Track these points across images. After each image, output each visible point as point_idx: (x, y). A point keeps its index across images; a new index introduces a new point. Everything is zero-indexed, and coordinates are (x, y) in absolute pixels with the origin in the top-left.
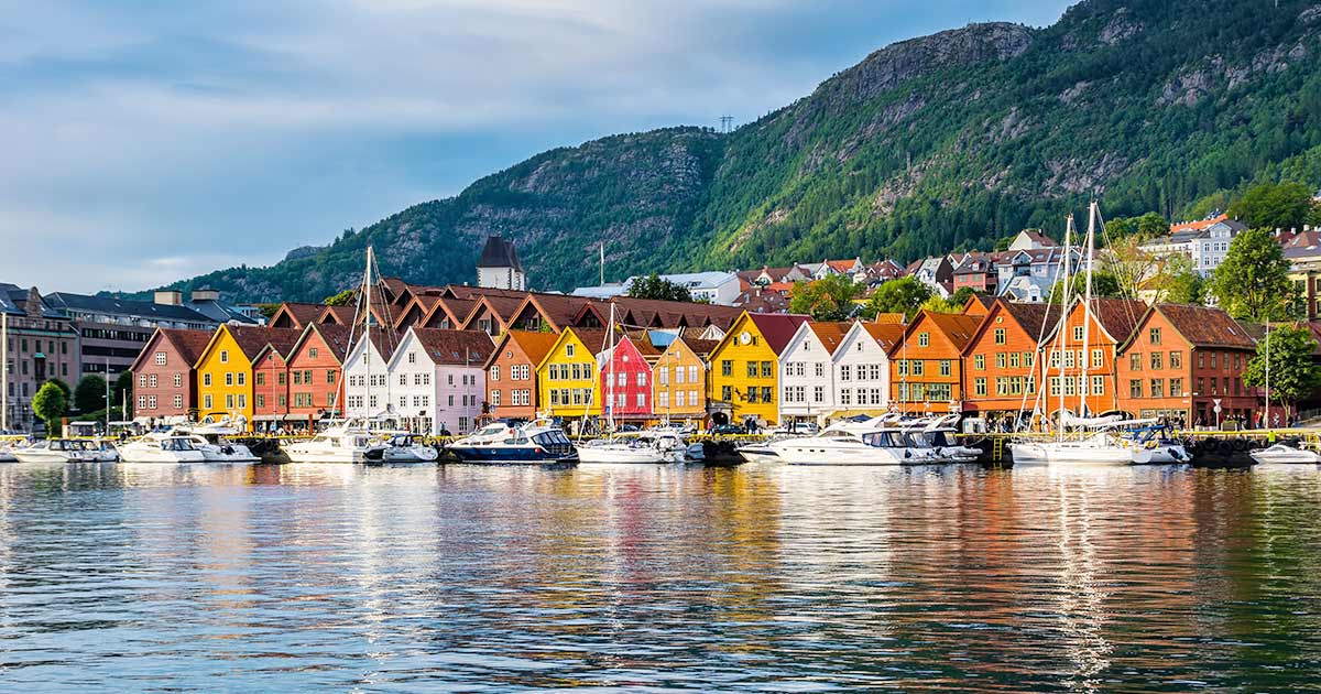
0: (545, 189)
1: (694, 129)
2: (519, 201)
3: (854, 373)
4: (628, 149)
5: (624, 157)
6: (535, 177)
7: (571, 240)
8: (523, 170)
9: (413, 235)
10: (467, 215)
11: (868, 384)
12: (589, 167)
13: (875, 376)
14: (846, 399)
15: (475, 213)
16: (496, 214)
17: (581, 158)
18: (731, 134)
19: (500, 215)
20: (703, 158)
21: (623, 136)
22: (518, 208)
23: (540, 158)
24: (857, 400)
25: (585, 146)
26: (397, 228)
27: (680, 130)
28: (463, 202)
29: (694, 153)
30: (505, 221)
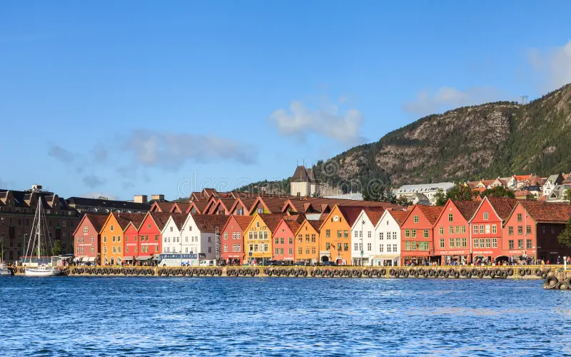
0: (424, 137)
1: (507, 103)
2: (409, 143)
3: (385, 236)
4: (469, 114)
5: (467, 119)
6: (419, 131)
7: (437, 164)
8: (412, 127)
9: (353, 162)
10: (382, 151)
11: (392, 242)
12: (447, 125)
13: (395, 237)
14: (381, 250)
15: (387, 150)
16: (398, 150)
17: (443, 120)
18: (527, 105)
19: (401, 151)
20: (510, 119)
21: (467, 108)
22: (409, 146)
23: (421, 121)
24: (386, 249)
25: (447, 113)
26: (345, 159)
27: (500, 103)
28: (380, 145)
29: (506, 116)
30: (402, 154)
